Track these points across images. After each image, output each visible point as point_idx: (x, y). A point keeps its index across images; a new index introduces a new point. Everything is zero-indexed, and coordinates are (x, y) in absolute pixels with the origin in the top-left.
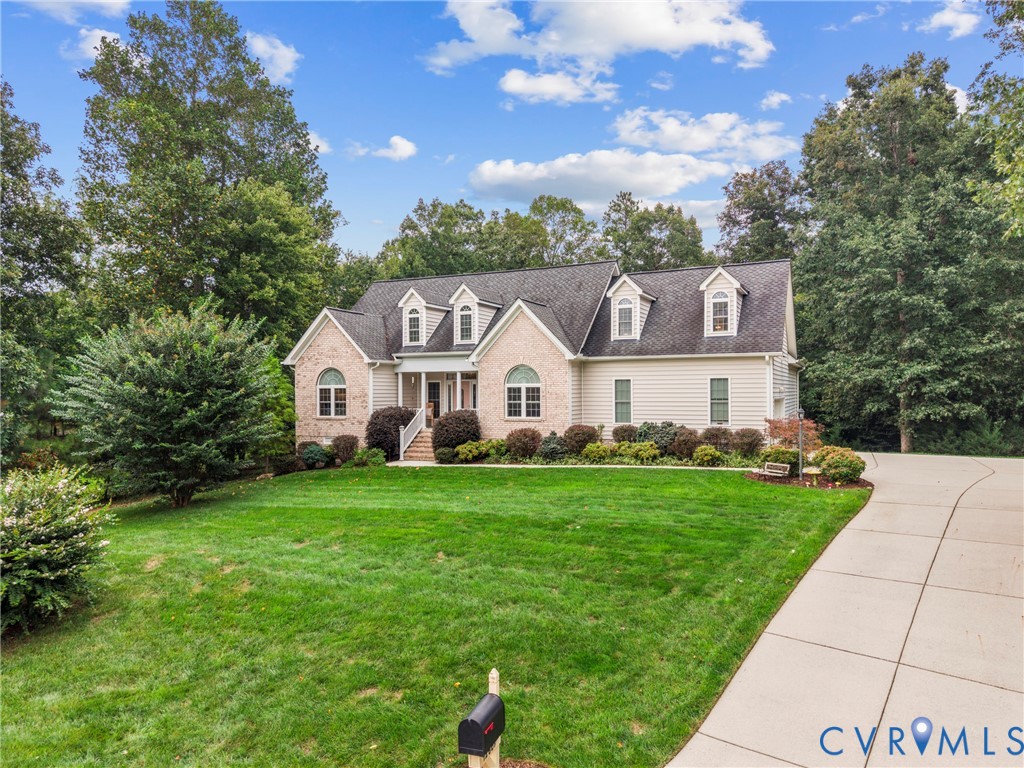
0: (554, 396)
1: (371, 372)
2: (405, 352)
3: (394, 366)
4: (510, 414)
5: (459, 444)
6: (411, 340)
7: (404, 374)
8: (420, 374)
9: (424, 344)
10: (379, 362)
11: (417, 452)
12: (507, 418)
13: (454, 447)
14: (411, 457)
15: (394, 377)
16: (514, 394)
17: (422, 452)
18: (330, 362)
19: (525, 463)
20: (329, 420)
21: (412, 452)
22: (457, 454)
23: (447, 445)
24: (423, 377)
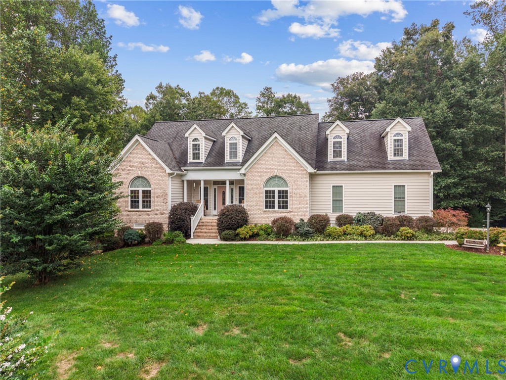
0: (298, 196)
1: (170, 179)
2: (190, 166)
3: (182, 176)
4: (266, 207)
5: (238, 227)
6: (194, 159)
7: (188, 181)
8: (200, 181)
9: (204, 162)
10: (176, 172)
11: (202, 232)
12: (265, 210)
13: (235, 230)
14: (198, 236)
15: (181, 183)
16: (269, 194)
17: (206, 233)
18: (139, 172)
19: (287, 240)
20: (138, 211)
21: (199, 232)
22: (238, 234)
23: (230, 229)
24: (202, 183)
